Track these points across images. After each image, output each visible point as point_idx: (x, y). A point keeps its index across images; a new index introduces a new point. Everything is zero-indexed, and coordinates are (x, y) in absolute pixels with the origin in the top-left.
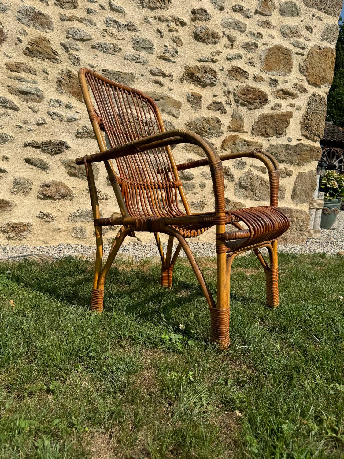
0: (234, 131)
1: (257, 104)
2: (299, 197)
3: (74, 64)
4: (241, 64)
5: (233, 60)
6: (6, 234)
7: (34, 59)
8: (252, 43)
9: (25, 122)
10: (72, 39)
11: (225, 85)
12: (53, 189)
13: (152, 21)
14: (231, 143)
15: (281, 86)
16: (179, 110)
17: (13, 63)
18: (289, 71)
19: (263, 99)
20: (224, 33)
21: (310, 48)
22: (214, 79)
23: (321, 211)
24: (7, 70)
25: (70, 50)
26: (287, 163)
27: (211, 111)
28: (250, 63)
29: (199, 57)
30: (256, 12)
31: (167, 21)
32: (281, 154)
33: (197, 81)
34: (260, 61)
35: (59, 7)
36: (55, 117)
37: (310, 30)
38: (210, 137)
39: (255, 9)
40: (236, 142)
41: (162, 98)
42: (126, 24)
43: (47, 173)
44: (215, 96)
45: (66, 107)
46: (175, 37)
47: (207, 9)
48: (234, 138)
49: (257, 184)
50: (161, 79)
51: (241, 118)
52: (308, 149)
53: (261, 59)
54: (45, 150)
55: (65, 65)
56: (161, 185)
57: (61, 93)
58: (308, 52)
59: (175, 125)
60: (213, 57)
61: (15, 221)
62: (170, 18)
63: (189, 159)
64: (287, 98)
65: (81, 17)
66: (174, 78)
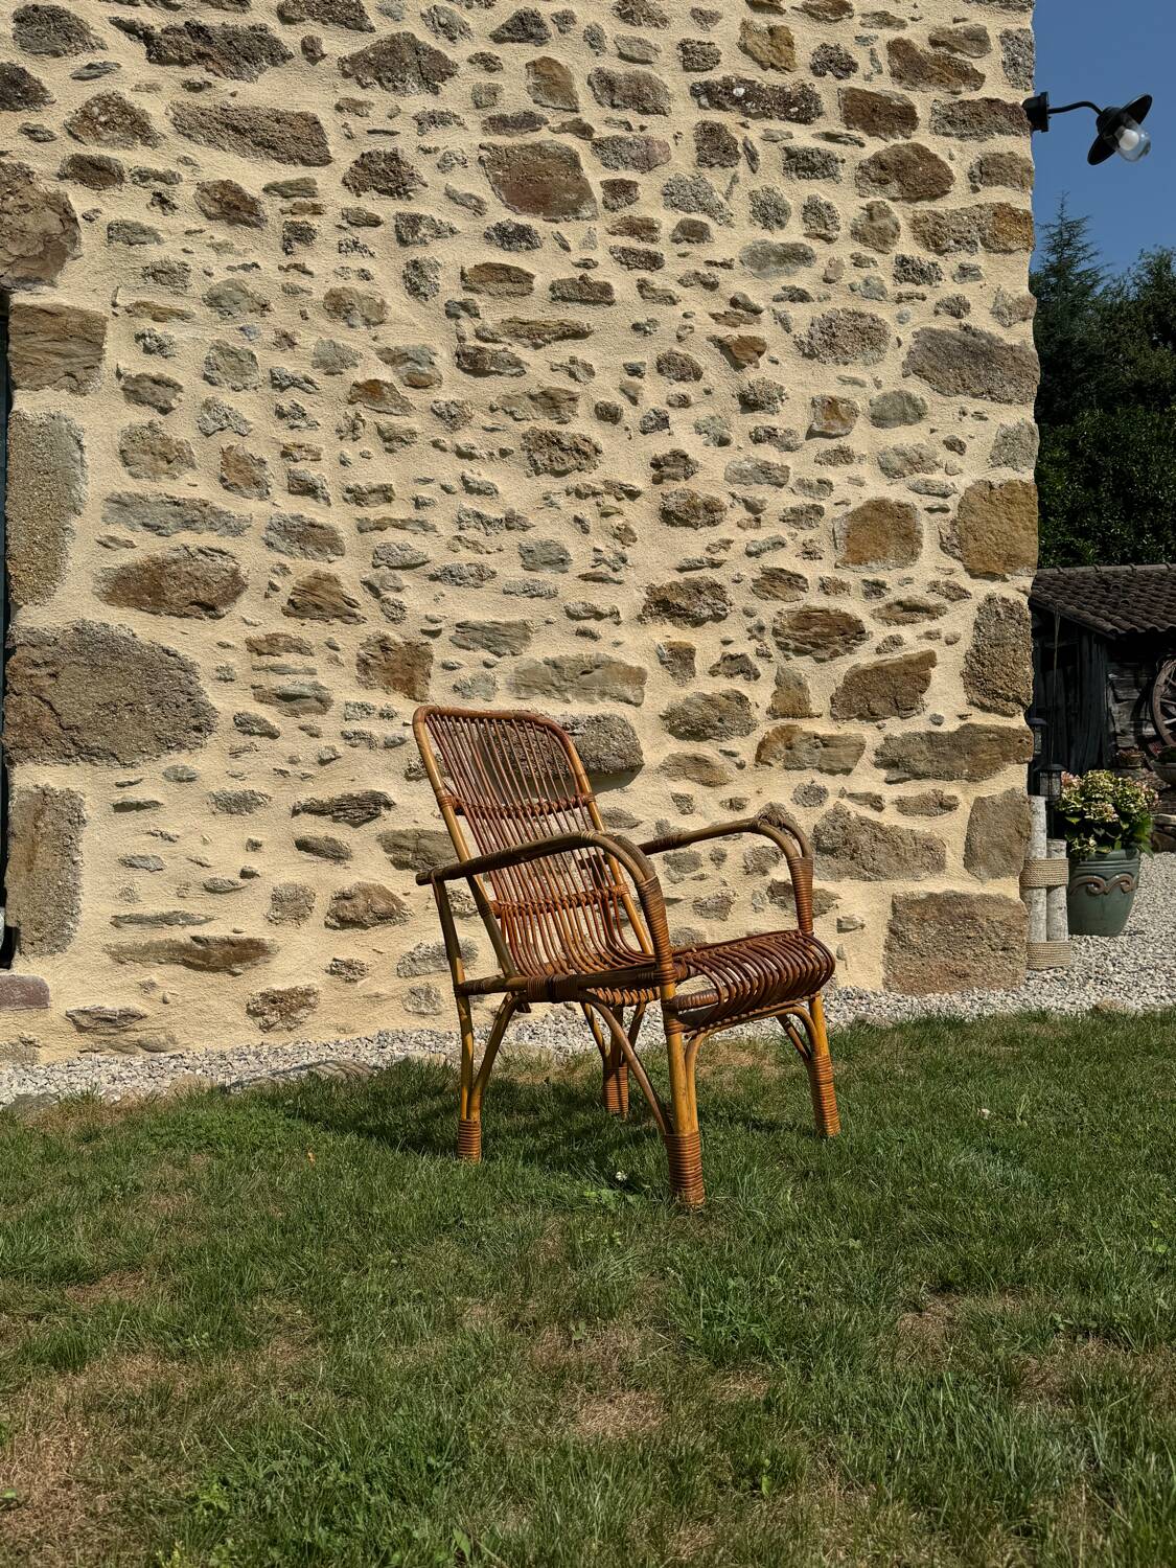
0: (785, 715)
1: (837, 647)
2: (985, 862)
3: (393, 619)
4: (781, 561)
5: (764, 555)
6: (260, 1020)
7: (307, 621)
8: (808, 506)
9: (293, 761)
10: (385, 567)
11: (749, 613)
12: (360, 902)
13: (562, 501)
14: (781, 746)
15: (897, 593)
16: (641, 689)
17: (263, 637)
18: (914, 555)
19: (852, 632)
20: (733, 496)
21: (962, 492)
22: (721, 605)
23: (1063, 892)
24: (250, 654)
25: (382, 591)
26: (937, 777)
27: (720, 678)
28: (807, 553)
29: (679, 560)
30: (811, 434)
31: (595, 494)
32: (918, 757)
33: (679, 616)
34: (833, 543)
35: (354, 505)
36: (358, 741)
37: (957, 448)
38: (723, 738)
39: (807, 428)
40: (793, 741)
41: (597, 667)
42: (502, 516)
43: (346, 868)
44: (726, 643)
45: (382, 715)
46: (618, 528)
47: (687, 451)
48: (786, 734)
49: (863, 838)
50: (591, 624)
51: (800, 684)
52: (991, 736)
53: (835, 540)
54: (340, 817)
55: (374, 625)
56: (583, 898)
57: (368, 686)
58: (958, 502)
59: (634, 723)
60: (713, 556)
61: (279, 986)
62: (603, 488)
63: (677, 795)
64: (917, 619)
65: (403, 517)
66: (623, 617)
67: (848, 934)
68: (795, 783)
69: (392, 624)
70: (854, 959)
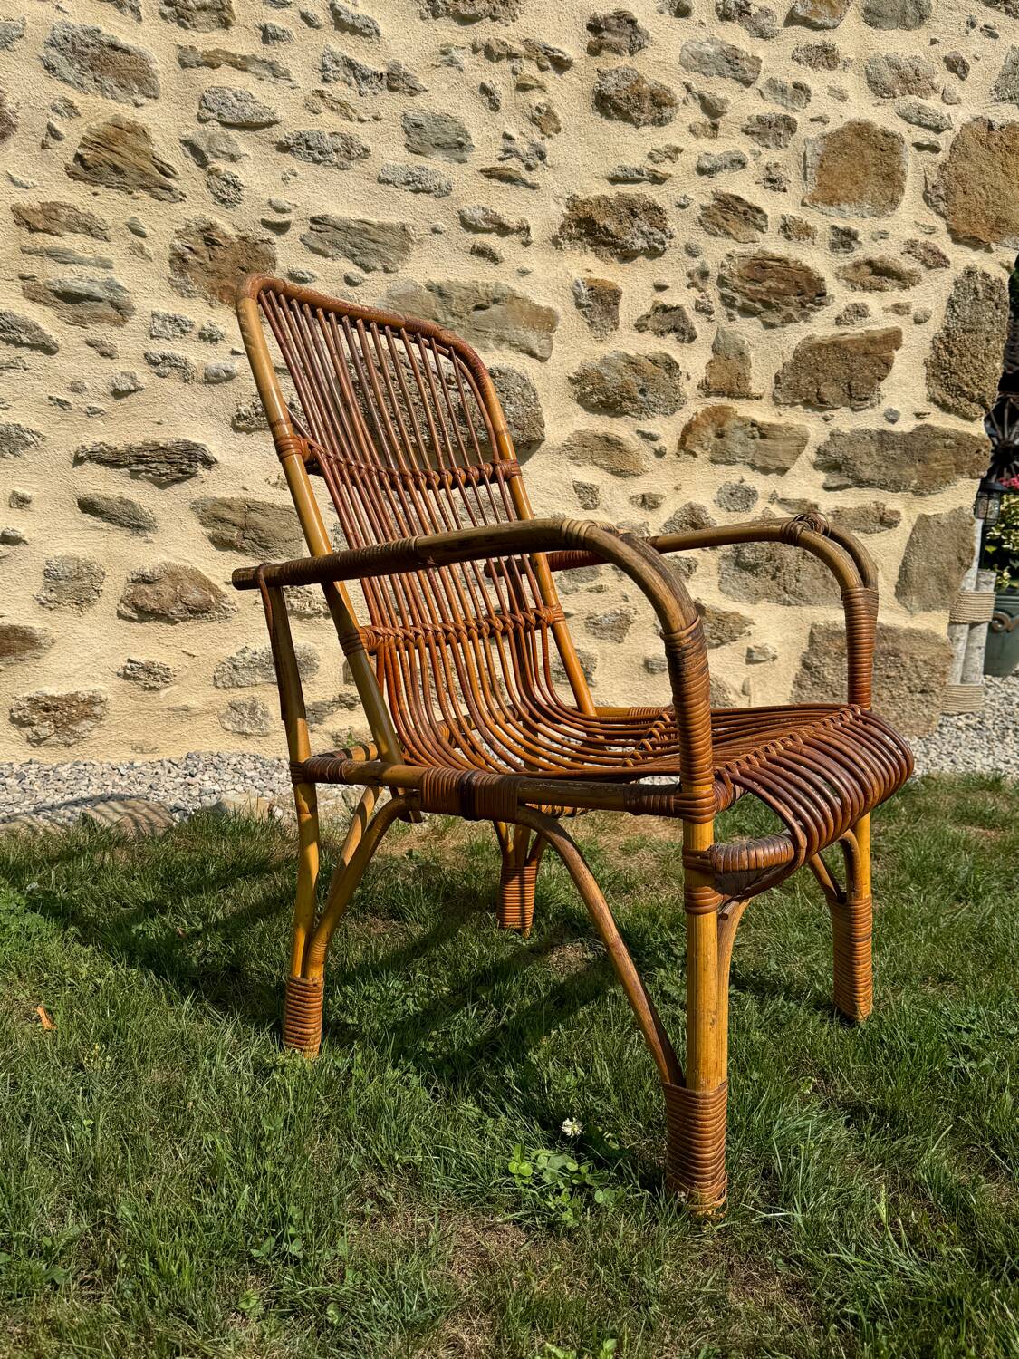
0: (720, 393)
1: (791, 310)
2: (919, 591)
3: (224, 201)
4: (743, 186)
5: (718, 175)
6: (27, 730)
7: (101, 189)
8: (778, 117)
9: (76, 389)
10: (216, 123)
11: (692, 252)
12: (166, 589)
13: (465, 59)
14: (710, 432)
15: (868, 250)
16: (549, 338)
17: (37, 206)
18: (894, 202)
19: (810, 292)
20: (688, 88)
21: (958, 128)
22: (659, 235)
23: (985, 628)
24: (17, 228)
25: (210, 158)
26: (883, 486)
27: (648, 335)
28: (771, 181)
29: (612, 167)
30: (792, 19)
31: (512, 56)
32: (866, 460)
33: (605, 244)
34: (802, 172)
35: (175, 25)
36: (167, 370)
38: (643, 416)
39: (787, 10)
40: (726, 427)
41: (495, 301)
42: (383, 70)
43: (147, 542)
44: (660, 288)
45: (202, 336)
46: (538, 109)
47: (636, 15)
48: (717, 418)
49: (791, 554)
50: (491, 241)
51: (741, 354)
52: (948, 442)
53: (805, 168)
54: (140, 472)
55: (197, 207)
56: (498, 623)
57: (185, 293)
58: (951, 141)
59: (536, 384)
60: (656, 167)
61: (53, 690)
62: (522, 49)
63: (580, 484)
64: (887, 286)
65: (245, 53)
66: (533, 236)
67: (757, 666)
68: (721, 482)
69: (221, 207)
70: (759, 694)
